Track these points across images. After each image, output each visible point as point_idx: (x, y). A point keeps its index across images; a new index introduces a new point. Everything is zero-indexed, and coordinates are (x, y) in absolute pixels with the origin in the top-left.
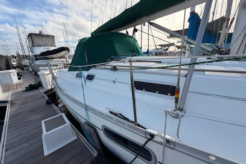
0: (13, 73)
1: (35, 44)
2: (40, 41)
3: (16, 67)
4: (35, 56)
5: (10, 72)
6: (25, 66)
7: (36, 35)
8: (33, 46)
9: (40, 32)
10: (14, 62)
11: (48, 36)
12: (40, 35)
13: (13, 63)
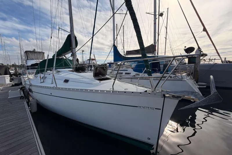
0: (7, 77)
1: (29, 58)
2: (33, 56)
3: (13, 75)
4: (28, 66)
5: (5, 77)
6: (19, 74)
7: (30, 52)
8: (27, 60)
9: (34, 50)
10: (12, 70)
11: (40, 52)
12: (34, 52)
13: (10, 72)
